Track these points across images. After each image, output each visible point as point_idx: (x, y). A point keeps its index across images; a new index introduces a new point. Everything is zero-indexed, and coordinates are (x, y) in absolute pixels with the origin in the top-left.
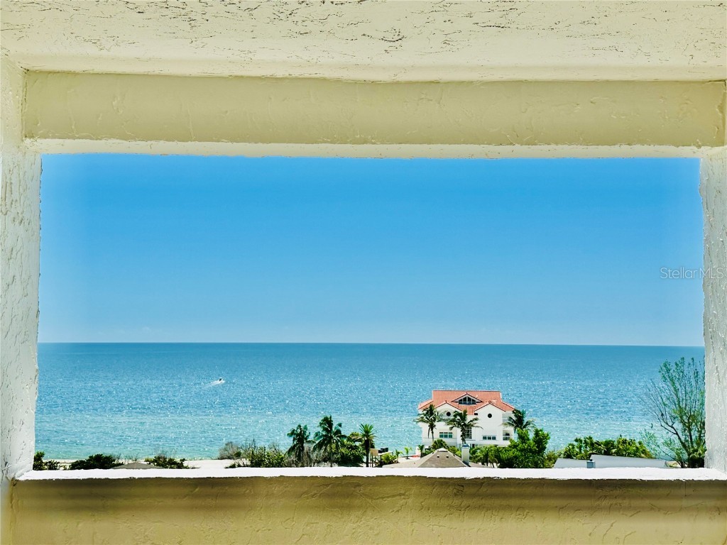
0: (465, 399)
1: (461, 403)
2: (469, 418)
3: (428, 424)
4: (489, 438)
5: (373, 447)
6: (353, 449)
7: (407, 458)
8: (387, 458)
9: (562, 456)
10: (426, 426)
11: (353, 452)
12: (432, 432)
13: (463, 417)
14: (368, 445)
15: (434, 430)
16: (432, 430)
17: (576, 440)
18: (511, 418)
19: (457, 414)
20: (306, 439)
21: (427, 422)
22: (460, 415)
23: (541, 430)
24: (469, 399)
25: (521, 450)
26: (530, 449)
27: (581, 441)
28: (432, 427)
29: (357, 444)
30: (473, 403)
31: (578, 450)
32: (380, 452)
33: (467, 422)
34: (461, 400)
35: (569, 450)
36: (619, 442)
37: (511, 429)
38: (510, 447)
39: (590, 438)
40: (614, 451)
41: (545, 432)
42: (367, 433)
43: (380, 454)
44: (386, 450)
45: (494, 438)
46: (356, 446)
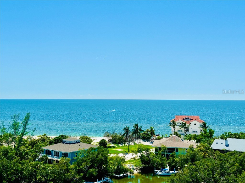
0: (186, 119)
1: (185, 120)
2: (187, 125)
3: (173, 127)
4: (195, 132)
5: (154, 134)
6: (147, 135)
7: (166, 138)
8: (159, 138)
9: (219, 138)
10: (172, 127)
11: (147, 136)
12: (174, 130)
13: (185, 124)
14: (152, 133)
15: (175, 129)
16: (174, 129)
17: (225, 133)
18: (202, 125)
19: (183, 123)
20: (129, 131)
21: (172, 126)
22: (184, 124)
23: (211, 129)
24: (188, 119)
25: (204, 136)
26: (207, 136)
27: (227, 133)
28: (174, 128)
29: (149, 133)
30: (190, 120)
31: (225, 136)
32: (156, 136)
33: (186, 126)
34: (185, 119)
35: (222, 136)
36: (240, 134)
37: (202, 129)
38: (200, 135)
39: (230, 132)
40: (237, 137)
41: (213, 130)
42: (152, 129)
43: (156, 137)
44: (159, 135)
45: (197, 132)
46: (148, 134)
